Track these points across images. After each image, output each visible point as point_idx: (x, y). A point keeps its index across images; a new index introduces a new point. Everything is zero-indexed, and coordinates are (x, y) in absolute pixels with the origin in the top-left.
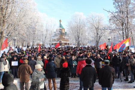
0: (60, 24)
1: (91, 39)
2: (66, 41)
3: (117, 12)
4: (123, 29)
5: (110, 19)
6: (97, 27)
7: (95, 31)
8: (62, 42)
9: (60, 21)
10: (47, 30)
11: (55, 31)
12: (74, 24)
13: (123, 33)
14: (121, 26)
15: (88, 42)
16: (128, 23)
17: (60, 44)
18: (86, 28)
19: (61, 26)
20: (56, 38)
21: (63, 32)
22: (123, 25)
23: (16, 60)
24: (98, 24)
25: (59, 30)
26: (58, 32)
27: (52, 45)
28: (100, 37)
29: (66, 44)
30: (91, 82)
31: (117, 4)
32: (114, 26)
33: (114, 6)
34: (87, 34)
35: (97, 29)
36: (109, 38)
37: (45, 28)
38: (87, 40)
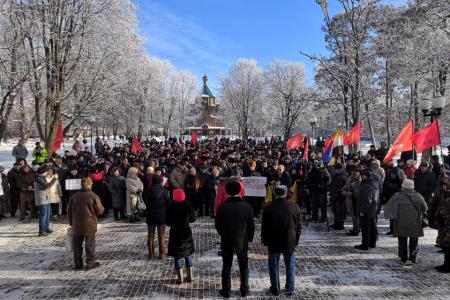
0: (205, 86)
1: (274, 121)
2: (218, 125)
3: (333, 59)
4: (346, 99)
5: (316, 77)
6: (288, 93)
7: (284, 104)
8: (210, 127)
9: (205, 79)
10: (173, 101)
11: (194, 102)
12: (236, 87)
13: (346, 109)
14: (341, 93)
15: (269, 128)
16: (357, 85)
17: (205, 132)
18: (263, 96)
19: (206, 90)
20: (193, 118)
21: (212, 105)
22: (345, 90)
23: (77, 177)
24: (290, 87)
25: (200, 101)
26: (200, 106)
27: (187, 133)
28: (294, 117)
29: (217, 131)
30: (241, 241)
31: (334, 40)
32: (325, 93)
33: (327, 44)
34: (264, 111)
35: (288, 98)
36: (312, 120)
37: (167, 95)
38: (264, 123)
